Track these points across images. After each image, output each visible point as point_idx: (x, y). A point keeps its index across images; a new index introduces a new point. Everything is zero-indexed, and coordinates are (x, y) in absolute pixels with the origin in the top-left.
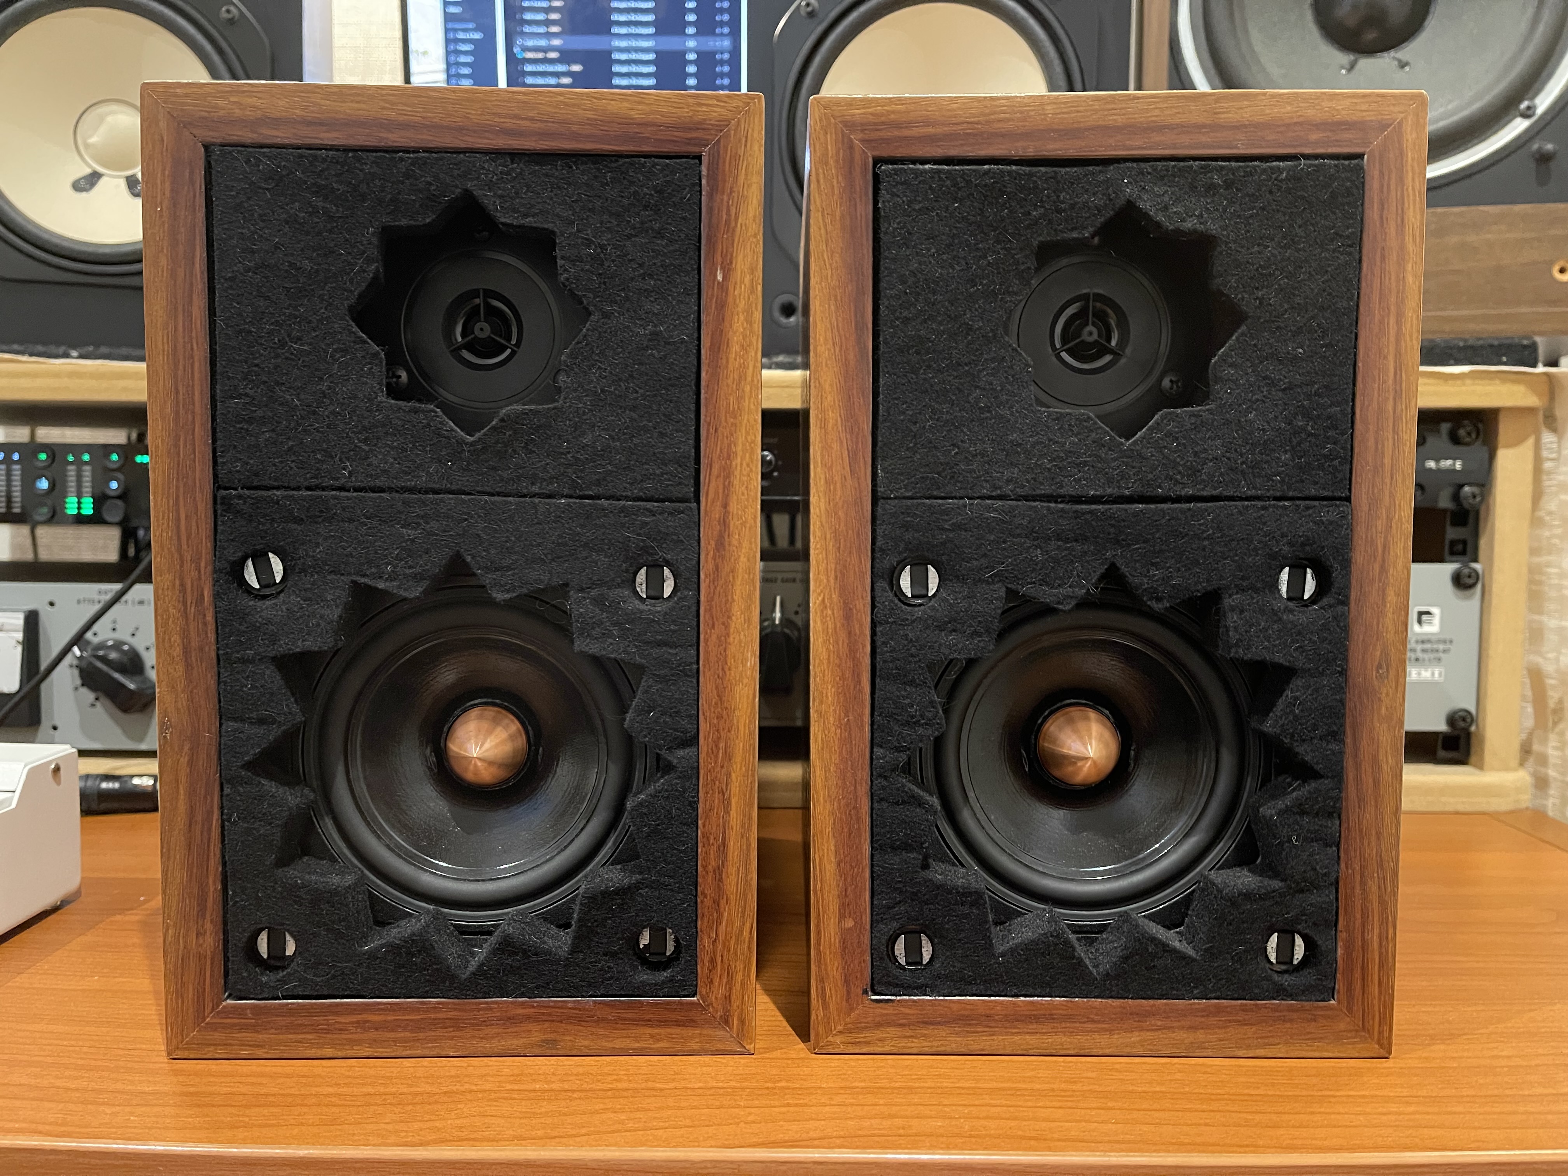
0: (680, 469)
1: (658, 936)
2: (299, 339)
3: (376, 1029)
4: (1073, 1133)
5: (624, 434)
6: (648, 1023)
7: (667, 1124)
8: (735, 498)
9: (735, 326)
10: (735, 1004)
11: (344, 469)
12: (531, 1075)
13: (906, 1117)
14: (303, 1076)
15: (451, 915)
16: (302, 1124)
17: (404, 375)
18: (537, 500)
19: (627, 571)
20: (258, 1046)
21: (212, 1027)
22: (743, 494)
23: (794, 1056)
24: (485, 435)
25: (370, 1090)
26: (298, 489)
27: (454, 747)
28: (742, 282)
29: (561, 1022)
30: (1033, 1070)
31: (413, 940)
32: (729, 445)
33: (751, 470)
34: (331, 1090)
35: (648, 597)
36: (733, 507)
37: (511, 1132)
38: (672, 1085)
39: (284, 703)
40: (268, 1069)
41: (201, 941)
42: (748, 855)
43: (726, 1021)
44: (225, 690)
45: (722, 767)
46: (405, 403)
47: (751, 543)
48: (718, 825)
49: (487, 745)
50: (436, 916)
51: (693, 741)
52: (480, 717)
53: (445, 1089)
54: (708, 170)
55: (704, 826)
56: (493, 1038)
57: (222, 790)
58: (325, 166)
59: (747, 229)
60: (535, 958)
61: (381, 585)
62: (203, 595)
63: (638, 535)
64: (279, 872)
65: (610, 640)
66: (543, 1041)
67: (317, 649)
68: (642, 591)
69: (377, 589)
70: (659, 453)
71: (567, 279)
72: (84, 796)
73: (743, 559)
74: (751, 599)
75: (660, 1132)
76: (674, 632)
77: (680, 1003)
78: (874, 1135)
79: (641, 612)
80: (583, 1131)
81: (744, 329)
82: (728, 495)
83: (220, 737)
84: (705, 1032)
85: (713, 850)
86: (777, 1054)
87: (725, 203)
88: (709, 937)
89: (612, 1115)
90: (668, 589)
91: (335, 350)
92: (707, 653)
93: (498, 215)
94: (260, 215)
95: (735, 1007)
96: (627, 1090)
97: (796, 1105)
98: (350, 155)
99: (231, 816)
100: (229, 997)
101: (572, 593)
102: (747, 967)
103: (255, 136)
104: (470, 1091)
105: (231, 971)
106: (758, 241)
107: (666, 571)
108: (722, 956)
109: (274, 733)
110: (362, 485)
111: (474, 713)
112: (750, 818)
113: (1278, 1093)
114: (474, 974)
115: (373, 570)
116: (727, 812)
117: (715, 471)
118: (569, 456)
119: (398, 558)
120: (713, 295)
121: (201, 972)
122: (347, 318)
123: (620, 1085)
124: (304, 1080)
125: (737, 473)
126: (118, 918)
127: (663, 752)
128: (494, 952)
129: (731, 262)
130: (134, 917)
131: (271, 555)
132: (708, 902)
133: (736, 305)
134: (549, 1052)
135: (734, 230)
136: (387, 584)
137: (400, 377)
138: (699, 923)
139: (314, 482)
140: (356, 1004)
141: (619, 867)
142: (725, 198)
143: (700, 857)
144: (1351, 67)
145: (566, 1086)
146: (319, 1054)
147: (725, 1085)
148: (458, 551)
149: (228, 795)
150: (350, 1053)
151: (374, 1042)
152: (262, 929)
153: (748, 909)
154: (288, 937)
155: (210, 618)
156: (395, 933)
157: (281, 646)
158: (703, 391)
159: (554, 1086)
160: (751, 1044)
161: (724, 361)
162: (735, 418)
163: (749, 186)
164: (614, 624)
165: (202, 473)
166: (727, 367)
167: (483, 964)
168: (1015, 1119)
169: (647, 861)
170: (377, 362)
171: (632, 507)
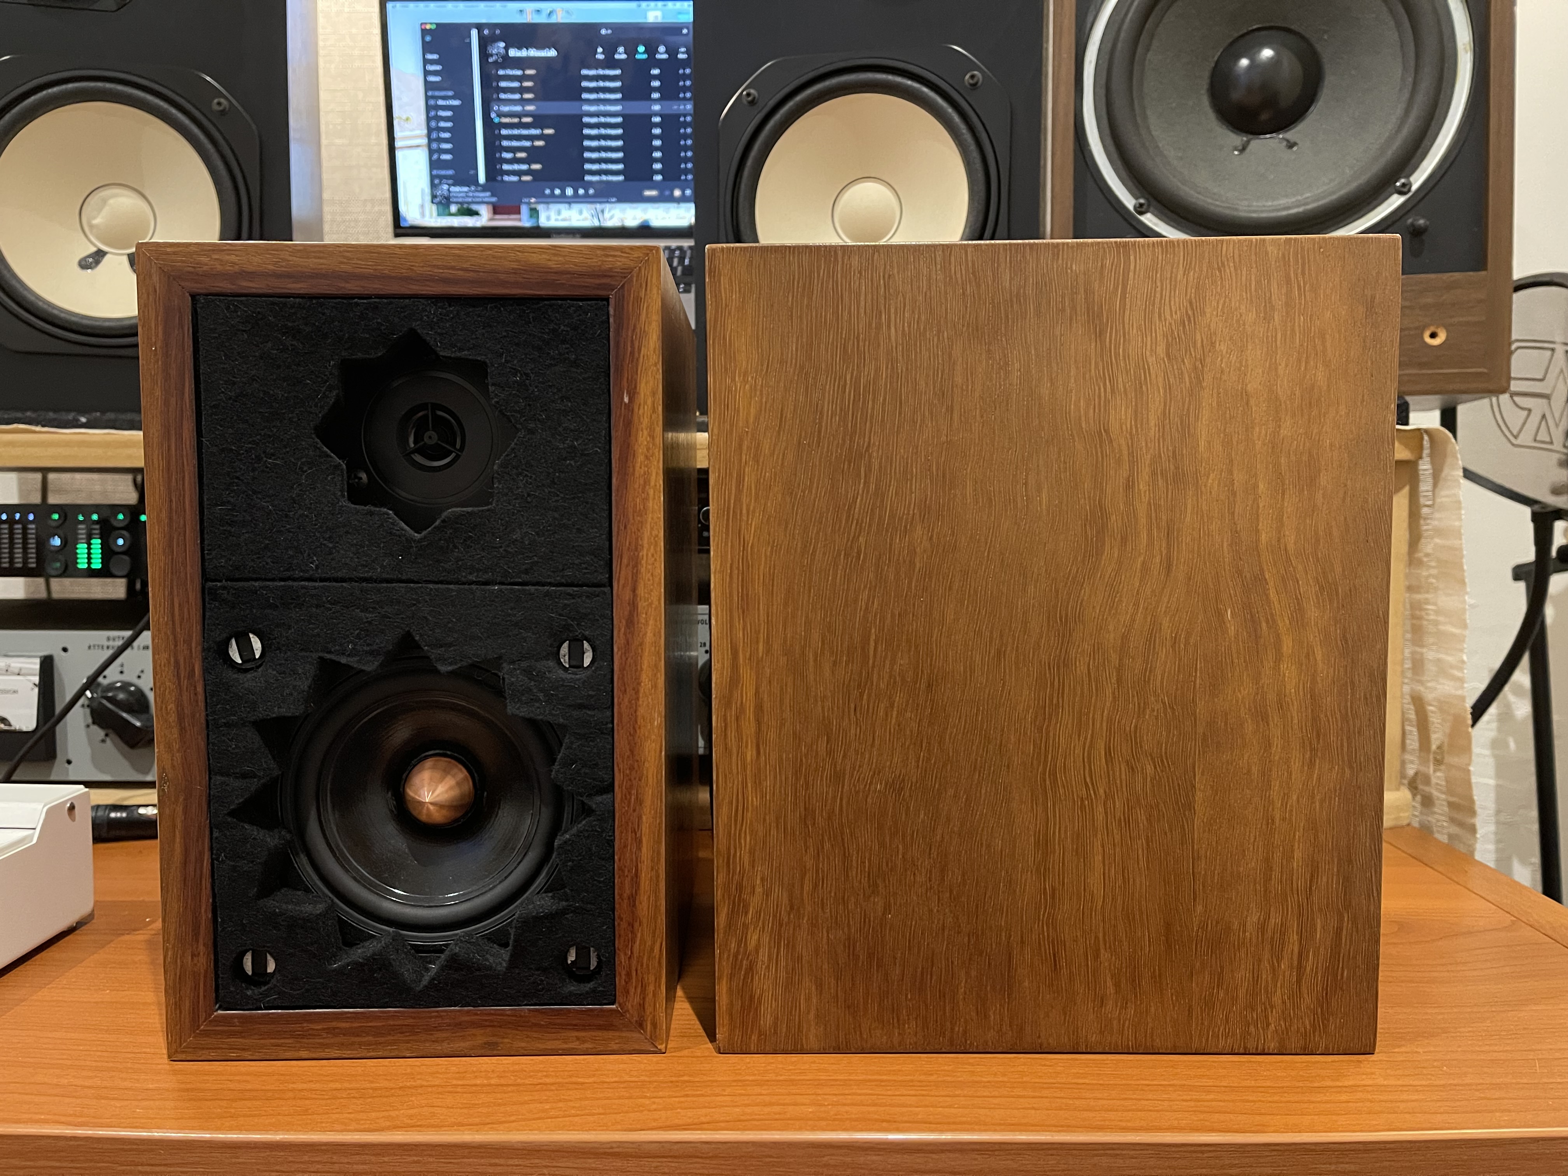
0: (595, 560)
1: (583, 954)
2: (273, 455)
3: (344, 1035)
4: (920, 1117)
5: (548, 531)
6: (575, 1027)
7: (584, 1112)
8: (642, 583)
9: (640, 439)
10: (649, 1010)
11: (312, 563)
12: (474, 1072)
13: (784, 1105)
14: (282, 1075)
15: (408, 936)
16: (279, 1114)
17: (364, 476)
18: (474, 587)
19: (551, 645)
20: (244, 1049)
21: (206, 1034)
22: (649, 580)
23: (699, 1054)
24: (430, 533)
25: (338, 1085)
26: (273, 580)
27: (410, 792)
28: (645, 403)
29: (500, 1027)
30: (898, 1064)
31: (374, 959)
32: (637, 539)
33: (655, 560)
34: (305, 1086)
35: (570, 666)
36: (641, 591)
37: (453, 1120)
38: (591, 1080)
39: (263, 760)
40: (252, 1069)
41: (195, 962)
42: (657, 885)
43: (641, 1025)
44: (213, 750)
45: (634, 810)
46: (363, 507)
47: (656, 621)
48: (632, 860)
49: (438, 792)
50: (395, 938)
51: (609, 788)
52: (434, 768)
53: (401, 1085)
54: (615, 311)
55: (620, 860)
56: (443, 1041)
57: (211, 833)
58: (293, 311)
59: (648, 359)
60: (478, 973)
61: (344, 660)
62: (193, 670)
63: (560, 615)
64: (261, 902)
65: (537, 705)
66: (485, 1044)
67: (290, 714)
68: (565, 661)
69: (339, 663)
70: (578, 546)
71: (497, 402)
72: (96, 826)
73: (649, 634)
74: (657, 668)
75: (576, 1119)
76: (592, 696)
77: (601, 1010)
78: (754, 1120)
79: (563, 680)
80: (513, 1118)
81: (648, 442)
82: (636, 581)
83: (210, 789)
84: (624, 1034)
85: (627, 881)
86: (686, 1052)
87: (629, 339)
88: (625, 954)
89: (538, 1105)
90: (587, 660)
91: (303, 463)
92: (620, 713)
93: (438, 349)
94: (239, 353)
95: (648, 1013)
96: (552, 1084)
97: (693, 1096)
98: (314, 301)
99: (220, 855)
100: (220, 1008)
101: (505, 665)
102: (658, 979)
103: (233, 287)
104: (421, 1086)
105: (221, 987)
106: (658, 370)
107: (586, 645)
108: (636, 971)
109: (254, 785)
110: (328, 576)
111: (429, 763)
112: (659, 853)
113: (1101, 1082)
114: (426, 986)
115: (337, 647)
116: (639, 848)
117: (625, 561)
118: (501, 550)
119: (358, 637)
120: (620, 415)
121: (196, 988)
122: (313, 436)
123: (548, 1080)
124: (282, 1078)
125: (644, 562)
126: (127, 937)
127: (584, 799)
128: (443, 968)
129: (636, 387)
130: (141, 937)
131: (251, 635)
132: (624, 925)
133: (640, 423)
134: (489, 1053)
135: (638, 360)
136: (349, 659)
137: (361, 478)
138: (617, 942)
139: (288, 574)
140: (325, 1013)
141: (550, 894)
142: (630, 334)
143: (616, 887)
144: (1243, 150)
145: (503, 1081)
146: (296, 1056)
147: (637, 1079)
148: (409, 631)
149: (216, 838)
150: (323, 1055)
151: (341, 1046)
152: (247, 951)
153: (658, 930)
154: (269, 957)
155: (200, 689)
156: (359, 953)
157: (260, 712)
158: (613, 494)
159: (493, 1082)
160: (662, 1044)
161: (631, 469)
162: (641, 516)
163: (650, 323)
164: (541, 690)
165: (192, 569)
166: (633, 474)
167: (434, 979)
168: (875, 1105)
169: (572, 890)
170: (339, 472)
171: (555, 592)
